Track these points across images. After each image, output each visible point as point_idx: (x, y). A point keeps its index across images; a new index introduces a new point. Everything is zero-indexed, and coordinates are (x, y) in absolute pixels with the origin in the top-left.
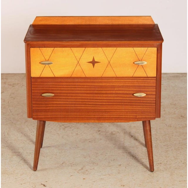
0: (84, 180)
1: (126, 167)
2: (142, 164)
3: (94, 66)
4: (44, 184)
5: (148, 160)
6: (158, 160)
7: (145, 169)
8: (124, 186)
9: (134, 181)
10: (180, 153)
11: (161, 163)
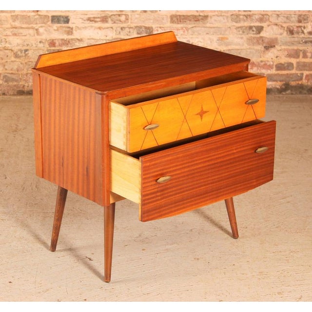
0: (143, 251)
1: (200, 233)
2: (222, 228)
3: (202, 119)
4: (89, 257)
5: (229, 223)
6: (242, 223)
7: (226, 236)
8: (198, 259)
9: (212, 252)
10: (272, 213)
11: (246, 228)
